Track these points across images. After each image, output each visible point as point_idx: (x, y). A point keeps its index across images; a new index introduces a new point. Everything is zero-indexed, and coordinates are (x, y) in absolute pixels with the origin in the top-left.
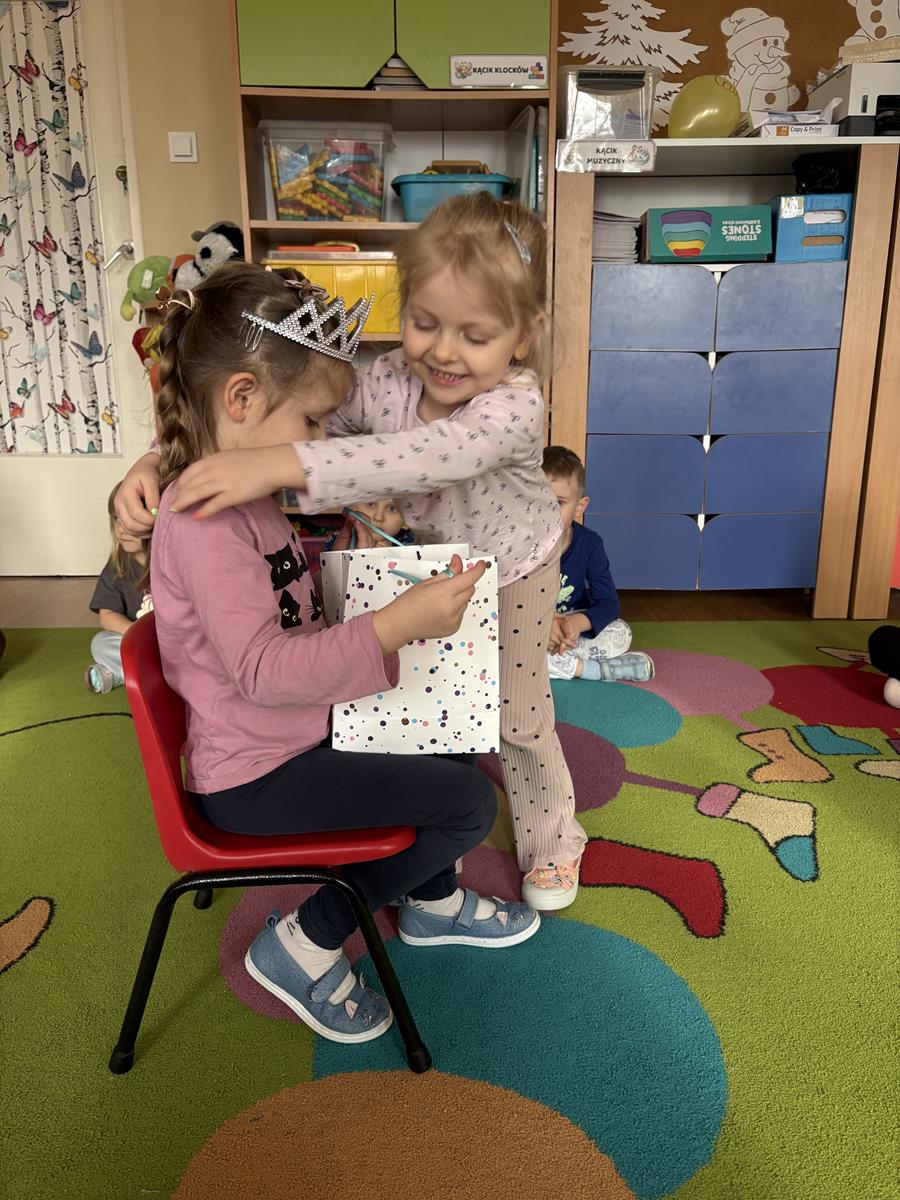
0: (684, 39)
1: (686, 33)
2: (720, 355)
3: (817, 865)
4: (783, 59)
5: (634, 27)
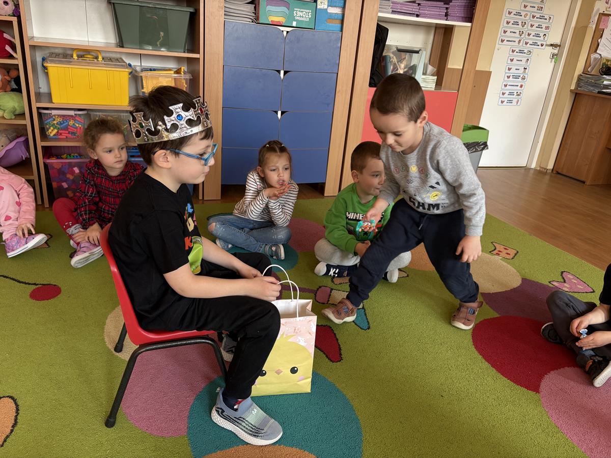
3: (368, 322)
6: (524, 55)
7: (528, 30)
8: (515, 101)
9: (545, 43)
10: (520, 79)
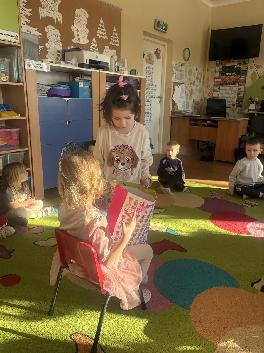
0: (36, 30)
1: (36, 29)
2: (69, 122)
4: (60, 41)
5: (23, 24)
6: (149, 102)
7: (149, 91)
8: (149, 124)
9: (155, 96)
10: (149, 114)
